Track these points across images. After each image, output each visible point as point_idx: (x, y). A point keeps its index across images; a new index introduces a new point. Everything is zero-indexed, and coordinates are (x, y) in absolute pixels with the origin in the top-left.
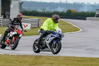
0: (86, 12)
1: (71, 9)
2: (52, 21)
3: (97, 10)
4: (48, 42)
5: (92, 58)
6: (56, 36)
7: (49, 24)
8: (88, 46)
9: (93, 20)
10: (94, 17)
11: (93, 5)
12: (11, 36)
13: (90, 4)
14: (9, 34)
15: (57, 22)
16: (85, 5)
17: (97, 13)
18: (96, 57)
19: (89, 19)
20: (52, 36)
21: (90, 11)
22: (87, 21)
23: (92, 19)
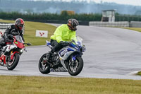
0: (88, 14)
1: (68, 10)
2: (68, 28)
3: (105, 11)
4: (62, 59)
5: (97, 79)
6: (75, 50)
7: (64, 32)
8: (91, 62)
9: (99, 25)
10: (100, 20)
11: (98, 4)
12: (8, 50)
13: (94, 3)
14: (4, 47)
15: (75, 30)
16: (87, 4)
17: (104, 16)
18: (102, 77)
19: (93, 24)
20: (69, 50)
21: (94, 13)
22: (90, 26)
23: (96, 24)
